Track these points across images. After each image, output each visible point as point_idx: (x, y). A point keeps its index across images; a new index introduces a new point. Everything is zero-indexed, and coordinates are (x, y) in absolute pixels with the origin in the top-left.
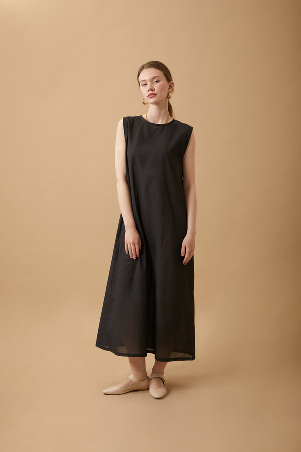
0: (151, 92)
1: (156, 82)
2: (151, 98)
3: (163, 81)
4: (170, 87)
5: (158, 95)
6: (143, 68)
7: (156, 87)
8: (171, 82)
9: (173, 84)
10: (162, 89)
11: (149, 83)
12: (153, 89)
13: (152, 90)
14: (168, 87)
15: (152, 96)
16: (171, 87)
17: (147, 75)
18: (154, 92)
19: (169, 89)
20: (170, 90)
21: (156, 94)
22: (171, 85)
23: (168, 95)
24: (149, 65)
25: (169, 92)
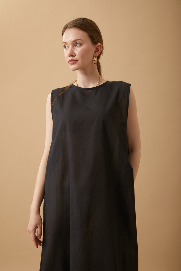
0: (71, 58)
1: (79, 44)
2: (72, 64)
3: (87, 45)
4: (97, 50)
5: (79, 62)
7: (78, 50)
8: (99, 44)
9: (101, 46)
10: (84, 54)
11: (71, 46)
12: (73, 54)
13: (72, 56)
14: (94, 50)
15: (72, 62)
17: (71, 35)
18: (75, 58)
20: (97, 53)
21: (77, 61)
22: (98, 48)
23: (93, 60)
24: (72, 25)
25: (94, 56)
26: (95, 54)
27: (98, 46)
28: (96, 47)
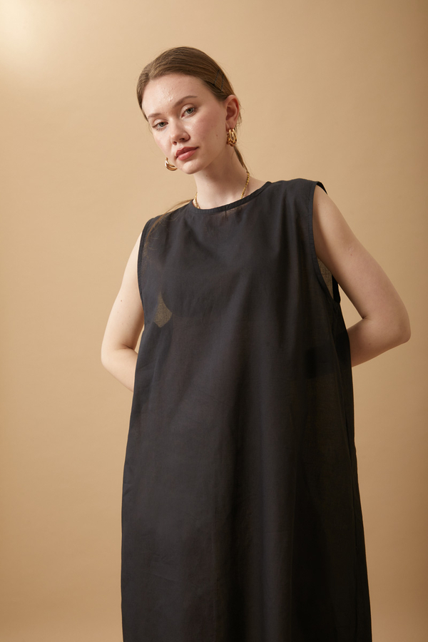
0: (180, 146)
1: (189, 110)
2: (185, 160)
3: (209, 105)
4: (230, 113)
5: (202, 148)
6: (145, 80)
7: (191, 124)
8: (231, 97)
9: (235, 101)
10: (207, 129)
11: (171, 120)
12: (184, 136)
13: (184, 140)
14: (224, 113)
15: (186, 155)
16: (233, 112)
17: (162, 94)
18: (188, 145)
19: (228, 118)
20: (232, 119)
21: (196, 148)
22: (230, 106)
23: (229, 137)
24: (160, 69)
25: (228, 127)
26: (229, 123)
27: (229, 104)
28: (227, 106)
